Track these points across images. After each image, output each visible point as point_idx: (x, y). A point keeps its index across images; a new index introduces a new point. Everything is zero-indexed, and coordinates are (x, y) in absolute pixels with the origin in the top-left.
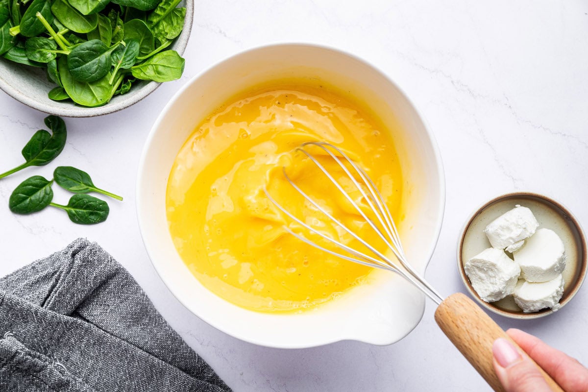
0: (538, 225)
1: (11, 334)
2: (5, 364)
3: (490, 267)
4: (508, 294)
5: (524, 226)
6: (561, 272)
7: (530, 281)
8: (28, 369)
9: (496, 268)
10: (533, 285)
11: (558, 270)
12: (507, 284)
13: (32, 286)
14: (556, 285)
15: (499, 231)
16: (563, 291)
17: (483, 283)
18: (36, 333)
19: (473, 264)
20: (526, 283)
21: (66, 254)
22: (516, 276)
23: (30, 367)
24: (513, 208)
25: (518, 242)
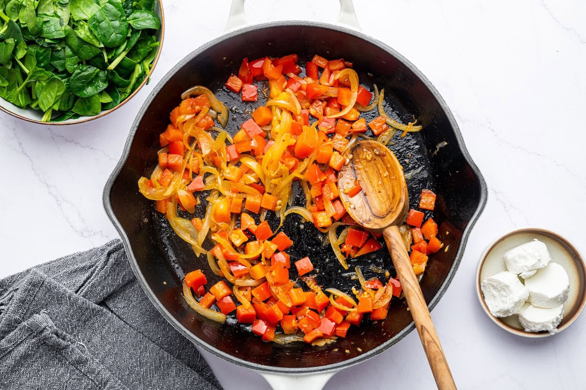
0: (551, 260)
1: (46, 312)
3: (504, 288)
4: (515, 313)
5: (539, 258)
6: (563, 303)
7: (535, 305)
9: (509, 290)
10: (537, 309)
11: (561, 300)
12: (515, 305)
13: (70, 274)
14: (557, 313)
15: (517, 259)
16: (562, 318)
17: (495, 300)
18: (67, 314)
19: (489, 282)
20: (531, 306)
21: (103, 250)
22: (525, 299)
23: (54, 344)
24: (530, 241)
25: (532, 270)
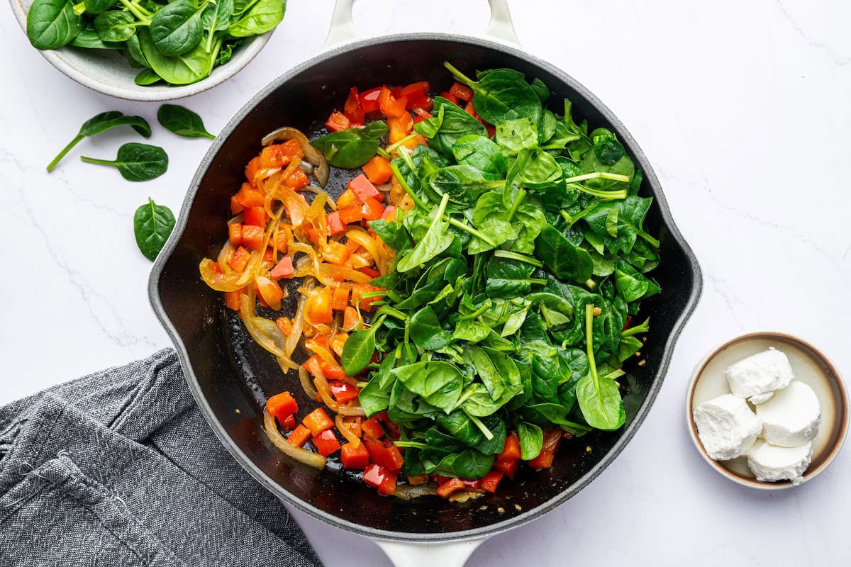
0: (794, 377)
1: (66, 453)
2: (54, 488)
3: (726, 417)
4: (742, 454)
5: (777, 375)
6: (811, 439)
7: (771, 443)
8: (81, 498)
9: (734, 421)
10: (773, 449)
11: (809, 436)
12: (743, 442)
13: (102, 399)
14: (803, 454)
15: (745, 376)
16: (810, 462)
17: (714, 435)
18: (97, 457)
19: (705, 410)
20: (765, 445)
21: (148, 364)
22: (756, 434)
23: (82, 497)
24: (764, 351)
25: (766, 393)
